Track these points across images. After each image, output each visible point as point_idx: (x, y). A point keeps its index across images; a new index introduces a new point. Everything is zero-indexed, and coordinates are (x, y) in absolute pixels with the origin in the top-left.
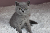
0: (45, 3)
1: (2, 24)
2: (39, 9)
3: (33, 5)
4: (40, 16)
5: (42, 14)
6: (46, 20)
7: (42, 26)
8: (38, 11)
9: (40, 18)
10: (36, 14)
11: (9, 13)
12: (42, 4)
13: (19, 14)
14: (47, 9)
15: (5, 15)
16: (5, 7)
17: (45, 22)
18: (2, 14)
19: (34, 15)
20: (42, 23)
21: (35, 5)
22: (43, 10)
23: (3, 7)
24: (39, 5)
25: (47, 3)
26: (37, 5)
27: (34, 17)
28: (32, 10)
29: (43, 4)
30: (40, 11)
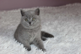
2: (59, 14)
3: (51, 8)
4: (59, 26)
5: (63, 22)
7: (59, 41)
8: (57, 18)
10: (53, 23)
11: (14, 21)
12: (65, 6)
13: (25, 27)
15: (9, 23)
16: (8, 12)
17: (65, 34)
18: (4, 22)
19: (51, 24)
20: (60, 36)
21: (54, 8)
22: (65, 16)
23: (5, 11)
24: (60, 7)
25: (73, 5)
26: (57, 7)
27: (50, 28)
28: (48, 16)
29: (67, 5)
30: (60, 17)
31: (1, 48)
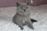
0: (42, 5)
1: (5, 21)
5: (41, 14)
6: (45, 18)
9: (39, 17)
10: (35, 14)
11: (10, 13)
12: (40, 6)
14: (45, 10)
15: (6, 14)
16: (5, 8)
18: (3, 13)
21: (33, 7)
22: (41, 11)
23: (3, 8)
27: (34, 16)
29: (41, 6)
30: (38, 11)
31: (4, 27)
